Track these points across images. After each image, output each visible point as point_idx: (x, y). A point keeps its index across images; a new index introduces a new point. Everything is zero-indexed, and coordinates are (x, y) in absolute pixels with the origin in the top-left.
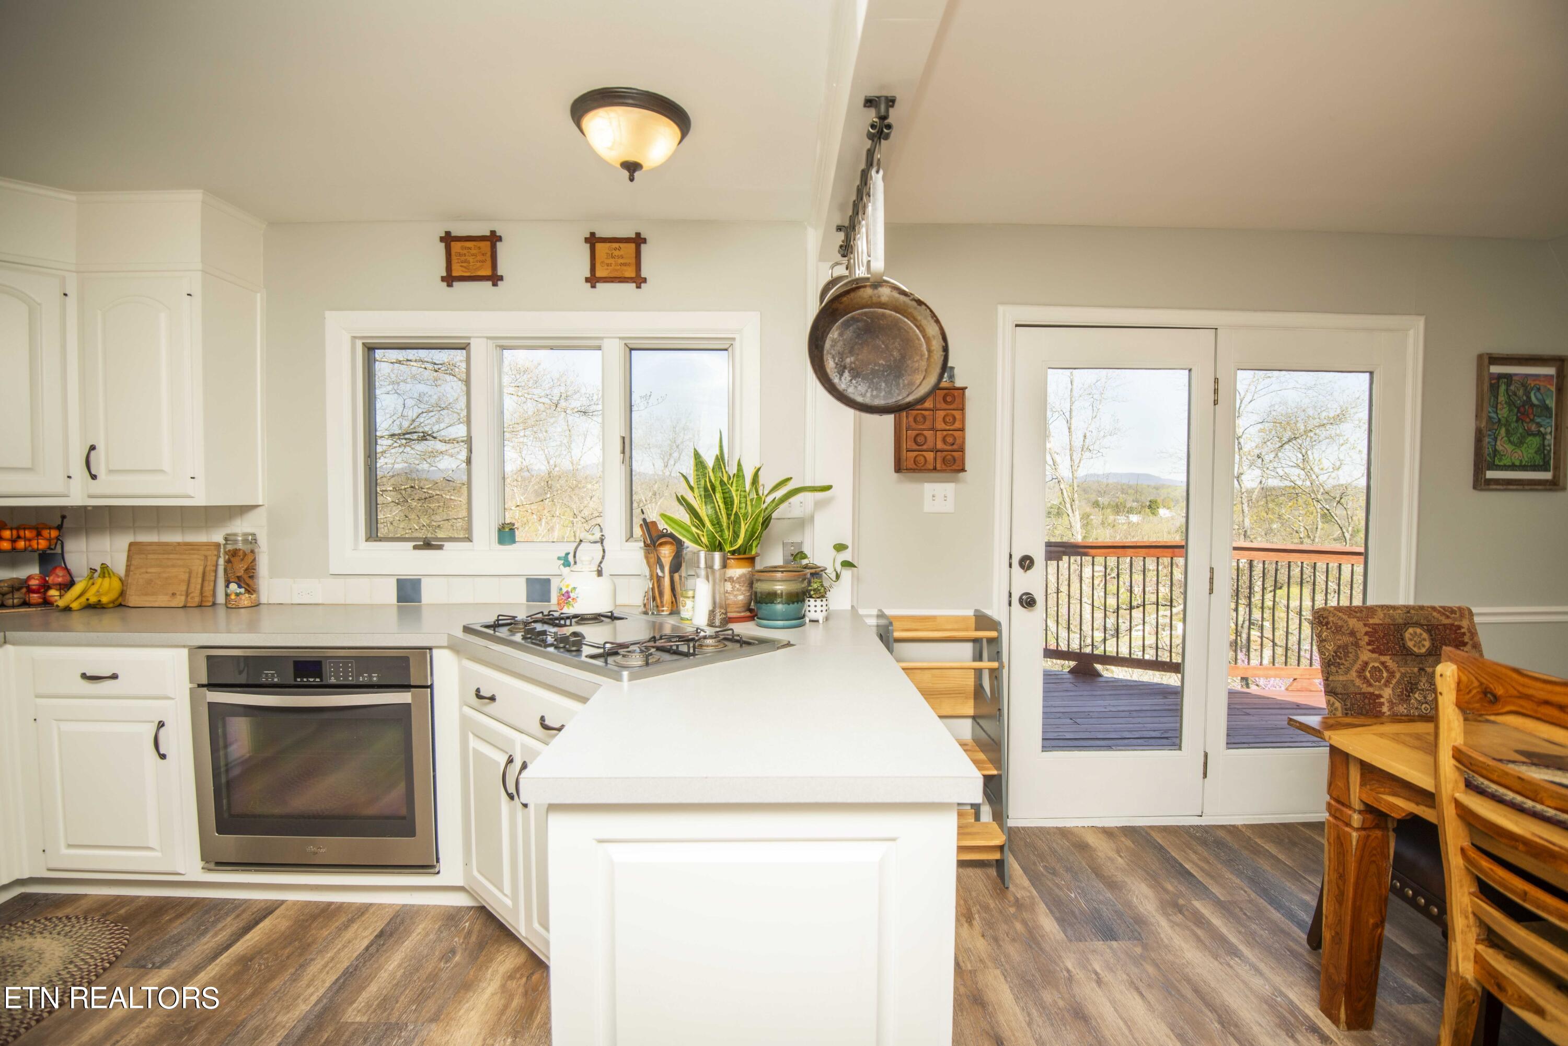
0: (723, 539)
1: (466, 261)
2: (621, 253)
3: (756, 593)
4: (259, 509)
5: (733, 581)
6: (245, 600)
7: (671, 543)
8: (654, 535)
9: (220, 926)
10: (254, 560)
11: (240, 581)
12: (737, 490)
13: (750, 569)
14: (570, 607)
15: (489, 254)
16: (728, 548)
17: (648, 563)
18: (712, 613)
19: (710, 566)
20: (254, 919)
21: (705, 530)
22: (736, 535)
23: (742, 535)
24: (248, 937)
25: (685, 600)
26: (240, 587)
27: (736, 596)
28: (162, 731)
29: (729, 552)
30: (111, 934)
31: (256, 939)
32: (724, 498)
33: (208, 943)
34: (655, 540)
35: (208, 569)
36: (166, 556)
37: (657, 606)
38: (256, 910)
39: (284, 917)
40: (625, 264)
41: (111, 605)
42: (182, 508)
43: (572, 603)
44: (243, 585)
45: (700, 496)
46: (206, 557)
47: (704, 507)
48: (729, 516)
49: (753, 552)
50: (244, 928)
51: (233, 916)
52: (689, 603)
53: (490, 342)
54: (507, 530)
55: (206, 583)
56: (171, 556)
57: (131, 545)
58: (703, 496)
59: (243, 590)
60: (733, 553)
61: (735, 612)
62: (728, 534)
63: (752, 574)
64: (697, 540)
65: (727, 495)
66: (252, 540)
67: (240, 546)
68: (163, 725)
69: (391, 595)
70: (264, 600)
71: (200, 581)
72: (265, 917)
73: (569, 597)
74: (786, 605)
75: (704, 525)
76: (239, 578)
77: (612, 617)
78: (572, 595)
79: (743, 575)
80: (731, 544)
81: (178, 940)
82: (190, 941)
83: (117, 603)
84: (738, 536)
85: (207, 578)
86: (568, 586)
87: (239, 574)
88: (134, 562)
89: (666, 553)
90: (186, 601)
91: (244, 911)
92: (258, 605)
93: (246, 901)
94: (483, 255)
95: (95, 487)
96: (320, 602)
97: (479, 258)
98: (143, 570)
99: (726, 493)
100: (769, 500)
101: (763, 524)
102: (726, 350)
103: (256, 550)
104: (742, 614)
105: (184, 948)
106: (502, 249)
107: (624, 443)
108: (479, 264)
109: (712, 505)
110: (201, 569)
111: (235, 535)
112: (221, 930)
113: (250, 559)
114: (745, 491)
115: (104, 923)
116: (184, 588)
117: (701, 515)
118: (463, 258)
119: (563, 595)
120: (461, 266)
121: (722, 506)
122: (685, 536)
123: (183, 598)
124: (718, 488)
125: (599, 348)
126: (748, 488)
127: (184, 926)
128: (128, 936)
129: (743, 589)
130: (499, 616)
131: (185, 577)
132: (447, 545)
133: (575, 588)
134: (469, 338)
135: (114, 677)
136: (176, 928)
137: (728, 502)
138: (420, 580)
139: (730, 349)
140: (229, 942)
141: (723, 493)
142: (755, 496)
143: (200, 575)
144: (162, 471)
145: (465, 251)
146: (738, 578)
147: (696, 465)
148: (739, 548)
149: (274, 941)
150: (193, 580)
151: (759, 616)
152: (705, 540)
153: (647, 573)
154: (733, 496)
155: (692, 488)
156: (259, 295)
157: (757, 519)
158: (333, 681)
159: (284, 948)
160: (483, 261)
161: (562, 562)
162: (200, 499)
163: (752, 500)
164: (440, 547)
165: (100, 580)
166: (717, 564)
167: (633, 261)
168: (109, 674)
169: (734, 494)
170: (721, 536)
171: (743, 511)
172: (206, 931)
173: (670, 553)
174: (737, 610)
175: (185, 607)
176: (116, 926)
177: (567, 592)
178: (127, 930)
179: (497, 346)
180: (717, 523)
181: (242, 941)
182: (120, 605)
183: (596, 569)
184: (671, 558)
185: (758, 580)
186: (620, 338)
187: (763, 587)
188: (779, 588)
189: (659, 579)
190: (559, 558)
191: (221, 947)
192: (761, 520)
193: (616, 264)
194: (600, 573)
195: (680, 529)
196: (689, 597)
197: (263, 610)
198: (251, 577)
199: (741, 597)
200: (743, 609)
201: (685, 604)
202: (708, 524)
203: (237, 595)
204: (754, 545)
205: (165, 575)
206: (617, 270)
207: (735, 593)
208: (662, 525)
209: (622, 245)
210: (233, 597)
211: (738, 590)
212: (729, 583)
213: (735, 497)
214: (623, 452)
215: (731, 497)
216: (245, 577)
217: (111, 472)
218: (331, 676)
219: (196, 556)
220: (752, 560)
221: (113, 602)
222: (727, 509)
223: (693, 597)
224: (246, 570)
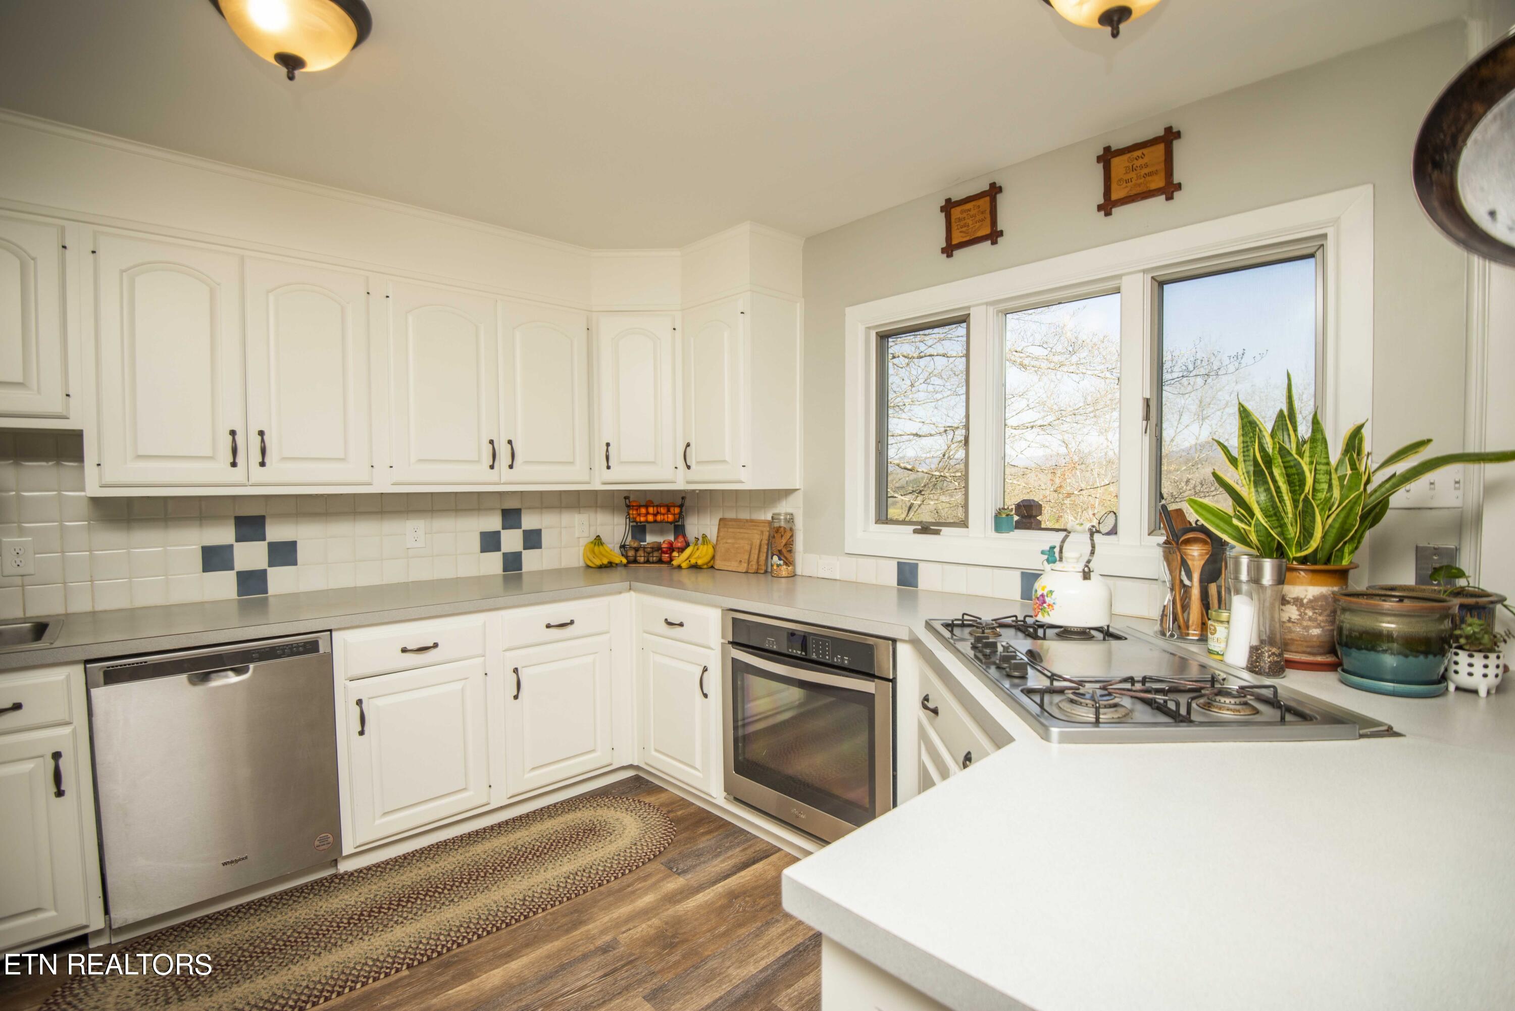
0: (1285, 539)
1: (965, 226)
2: (1146, 160)
3: (1340, 629)
4: (796, 493)
5: (1302, 605)
6: (784, 571)
7: (1204, 542)
8: (1178, 526)
9: (730, 853)
10: (792, 536)
11: (780, 554)
12: (1311, 463)
13: (1336, 589)
14: (1046, 615)
15: (988, 211)
16: (1293, 553)
17: (1169, 565)
18: (1255, 652)
19: (1256, 579)
20: (754, 857)
21: (1253, 523)
22: (1307, 533)
23: (1318, 534)
24: (743, 873)
25: (1216, 624)
26: (780, 559)
27: (1307, 628)
28: (706, 674)
29: (1295, 559)
30: (665, 830)
31: (747, 879)
32: (1288, 475)
33: (719, 865)
34: (1179, 534)
35: (763, 542)
36: (738, 530)
37: (1179, 627)
38: (758, 849)
39: (774, 866)
40: (1150, 174)
41: (705, 566)
42: (737, 491)
43: (1047, 610)
44: (782, 558)
45: (1248, 472)
46: (762, 532)
47: (1253, 490)
48: (1295, 502)
49: (1345, 562)
50: (743, 863)
51: (741, 848)
52: (1221, 630)
53: (991, 309)
54: (1004, 516)
55: (761, 554)
56: (742, 530)
57: (721, 520)
58: (1252, 473)
59: (781, 562)
60: (1304, 560)
61: (1304, 652)
62: (1293, 531)
63: (1335, 598)
64: (1243, 539)
65: (1294, 471)
66: (791, 519)
67: (783, 524)
68: (706, 670)
69: (891, 577)
70: (799, 571)
71: (757, 552)
72: (761, 859)
73: (1044, 602)
74: (1401, 658)
75: (1252, 514)
76: (780, 551)
77: (1108, 634)
78: (1047, 600)
79: (1323, 597)
80: (1300, 546)
81: (699, 854)
82: (706, 859)
83: (710, 565)
84: (1311, 535)
85: (762, 550)
86: (1044, 588)
87: (780, 549)
88: (721, 534)
89: (1196, 554)
90: (748, 568)
91: (750, 846)
92: (795, 575)
93: (756, 837)
94: (982, 213)
95: (692, 475)
96: (838, 578)
97: (978, 218)
98: (725, 541)
99: (1291, 467)
100: (1378, 479)
101: (1363, 518)
102: (1312, 256)
103: (794, 528)
104: (1319, 659)
105: (699, 864)
106: (1003, 201)
107: (1148, 406)
108: (978, 224)
109: (1266, 487)
110: (758, 542)
111: (779, 514)
112: (728, 858)
113: (788, 535)
114: (1328, 464)
115: (665, 819)
116: (747, 557)
117: (1247, 500)
118: (962, 223)
119: (1038, 598)
120: (961, 232)
121: (1284, 487)
122: (1224, 531)
123: (746, 565)
124: (1278, 460)
125: (1117, 291)
126: (1334, 459)
127: (709, 843)
128: (673, 837)
129: (1320, 618)
130: (964, 614)
131: (747, 548)
132: (945, 530)
133: (1051, 592)
134: (969, 308)
135: (681, 625)
136: (704, 843)
137: (1295, 480)
138: (917, 564)
139: (1319, 255)
140: (729, 872)
141: (1285, 468)
142: (1349, 472)
143: (757, 547)
144: (724, 461)
145: (965, 215)
146: (1310, 601)
147: (1243, 427)
148: (1316, 551)
149: (759, 887)
150: (753, 551)
151: (1345, 667)
152: (1253, 537)
153: (1167, 577)
154: (1303, 472)
155: (1233, 461)
156: (798, 304)
157: (1351, 509)
158: (814, 656)
159: (763, 897)
160: (982, 220)
161: (1046, 557)
162: (749, 485)
163: (1341, 479)
164: (937, 532)
165: (702, 546)
166: (1268, 578)
167: (1162, 166)
168: (678, 622)
169: (1306, 468)
170: (1282, 534)
171: (1322, 496)
172: (717, 856)
173: (1201, 555)
174: (1309, 650)
175: (747, 572)
176: (671, 824)
177: (1042, 595)
178: (675, 831)
179: (999, 312)
180: (1274, 513)
181: (738, 875)
182: (712, 567)
183: (1081, 570)
184: (1202, 562)
185: (1344, 610)
186: (1144, 271)
187: (1356, 621)
188: (1388, 625)
189: (1187, 589)
190: (1043, 552)
191: (722, 875)
192: (1359, 510)
193: (1138, 178)
194: (1086, 575)
195: (1218, 521)
196: (1222, 622)
197: (798, 579)
198: (790, 551)
199: (1316, 632)
200: (1321, 651)
201: (1215, 630)
202: (1258, 514)
203: (778, 566)
204: (1347, 550)
205: (736, 546)
206: (1139, 185)
207: (1305, 623)
208: (1192, 516)
209: (1145, 151)
210: (775, 567)
211: (1310, 619)
212: (1294, 608)
213: (1307, 473)
214: (1147, 418)
215: (1301, 474)
216: (784, 551)
217: (698, 463)
218: (813, 652)
219: (755, 531)
220: (1342, 574)
221: (707, 564)
222: (1293, 492)
223: (1228, 622)
224: (786, 545)
